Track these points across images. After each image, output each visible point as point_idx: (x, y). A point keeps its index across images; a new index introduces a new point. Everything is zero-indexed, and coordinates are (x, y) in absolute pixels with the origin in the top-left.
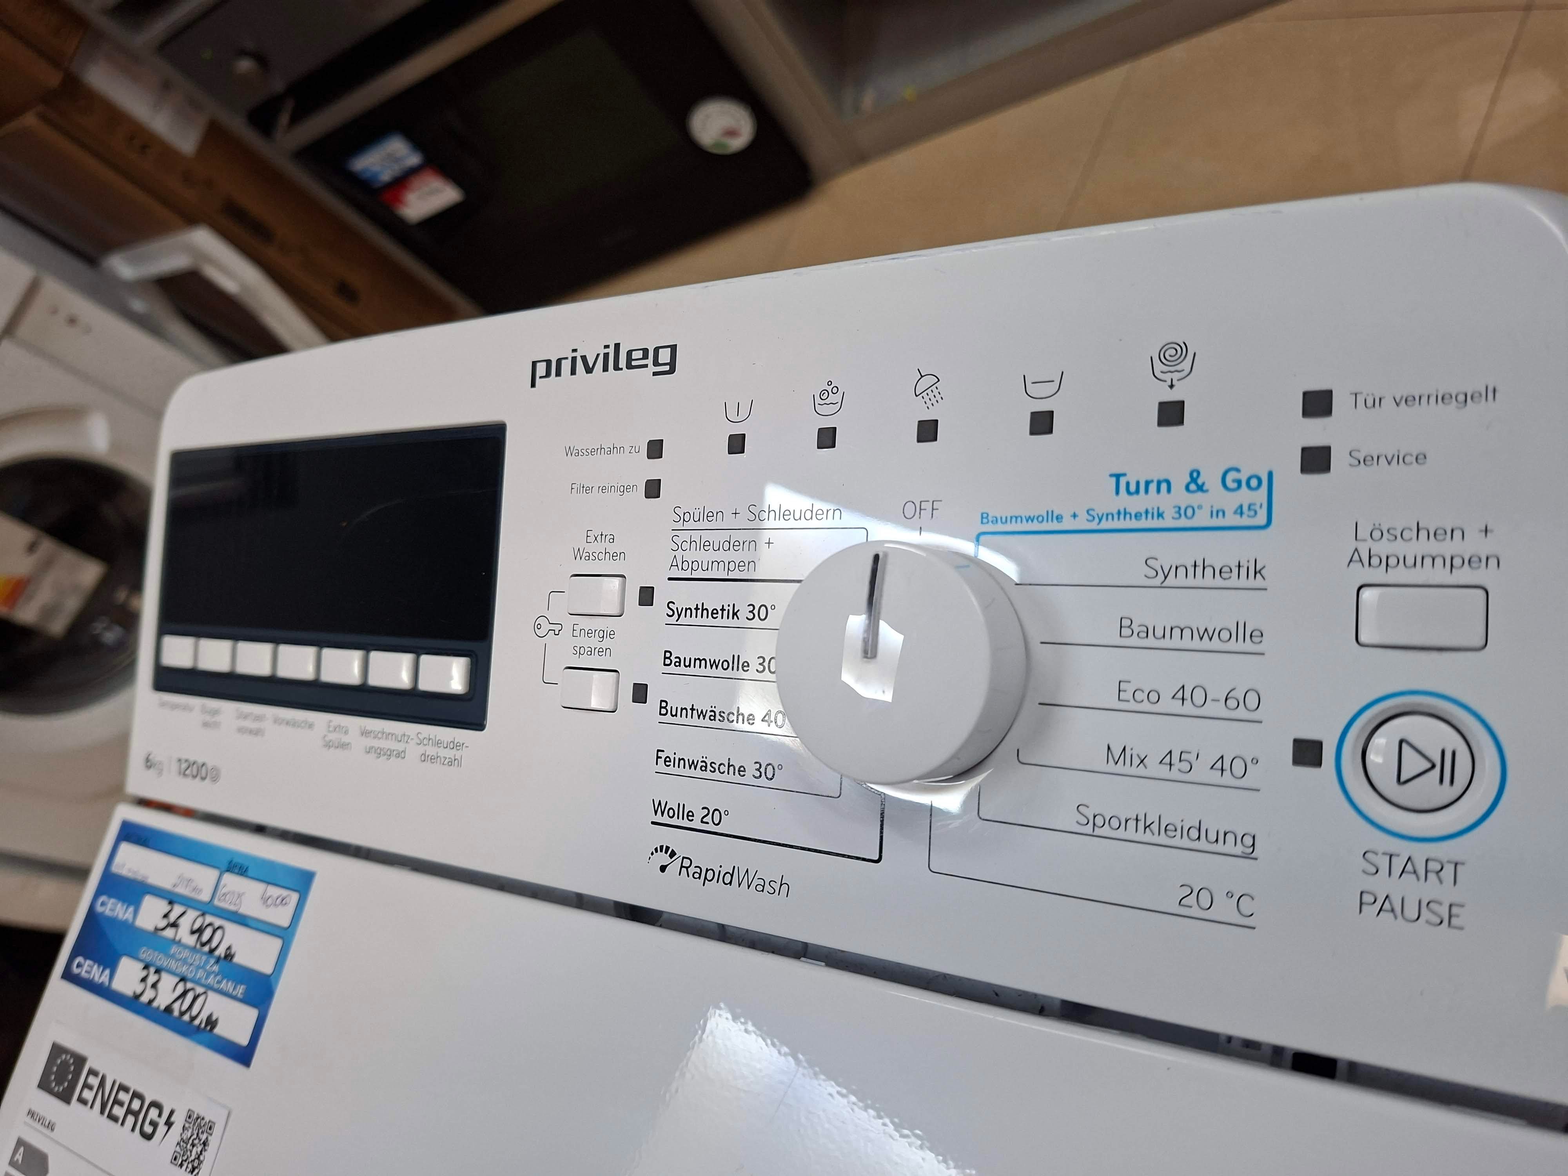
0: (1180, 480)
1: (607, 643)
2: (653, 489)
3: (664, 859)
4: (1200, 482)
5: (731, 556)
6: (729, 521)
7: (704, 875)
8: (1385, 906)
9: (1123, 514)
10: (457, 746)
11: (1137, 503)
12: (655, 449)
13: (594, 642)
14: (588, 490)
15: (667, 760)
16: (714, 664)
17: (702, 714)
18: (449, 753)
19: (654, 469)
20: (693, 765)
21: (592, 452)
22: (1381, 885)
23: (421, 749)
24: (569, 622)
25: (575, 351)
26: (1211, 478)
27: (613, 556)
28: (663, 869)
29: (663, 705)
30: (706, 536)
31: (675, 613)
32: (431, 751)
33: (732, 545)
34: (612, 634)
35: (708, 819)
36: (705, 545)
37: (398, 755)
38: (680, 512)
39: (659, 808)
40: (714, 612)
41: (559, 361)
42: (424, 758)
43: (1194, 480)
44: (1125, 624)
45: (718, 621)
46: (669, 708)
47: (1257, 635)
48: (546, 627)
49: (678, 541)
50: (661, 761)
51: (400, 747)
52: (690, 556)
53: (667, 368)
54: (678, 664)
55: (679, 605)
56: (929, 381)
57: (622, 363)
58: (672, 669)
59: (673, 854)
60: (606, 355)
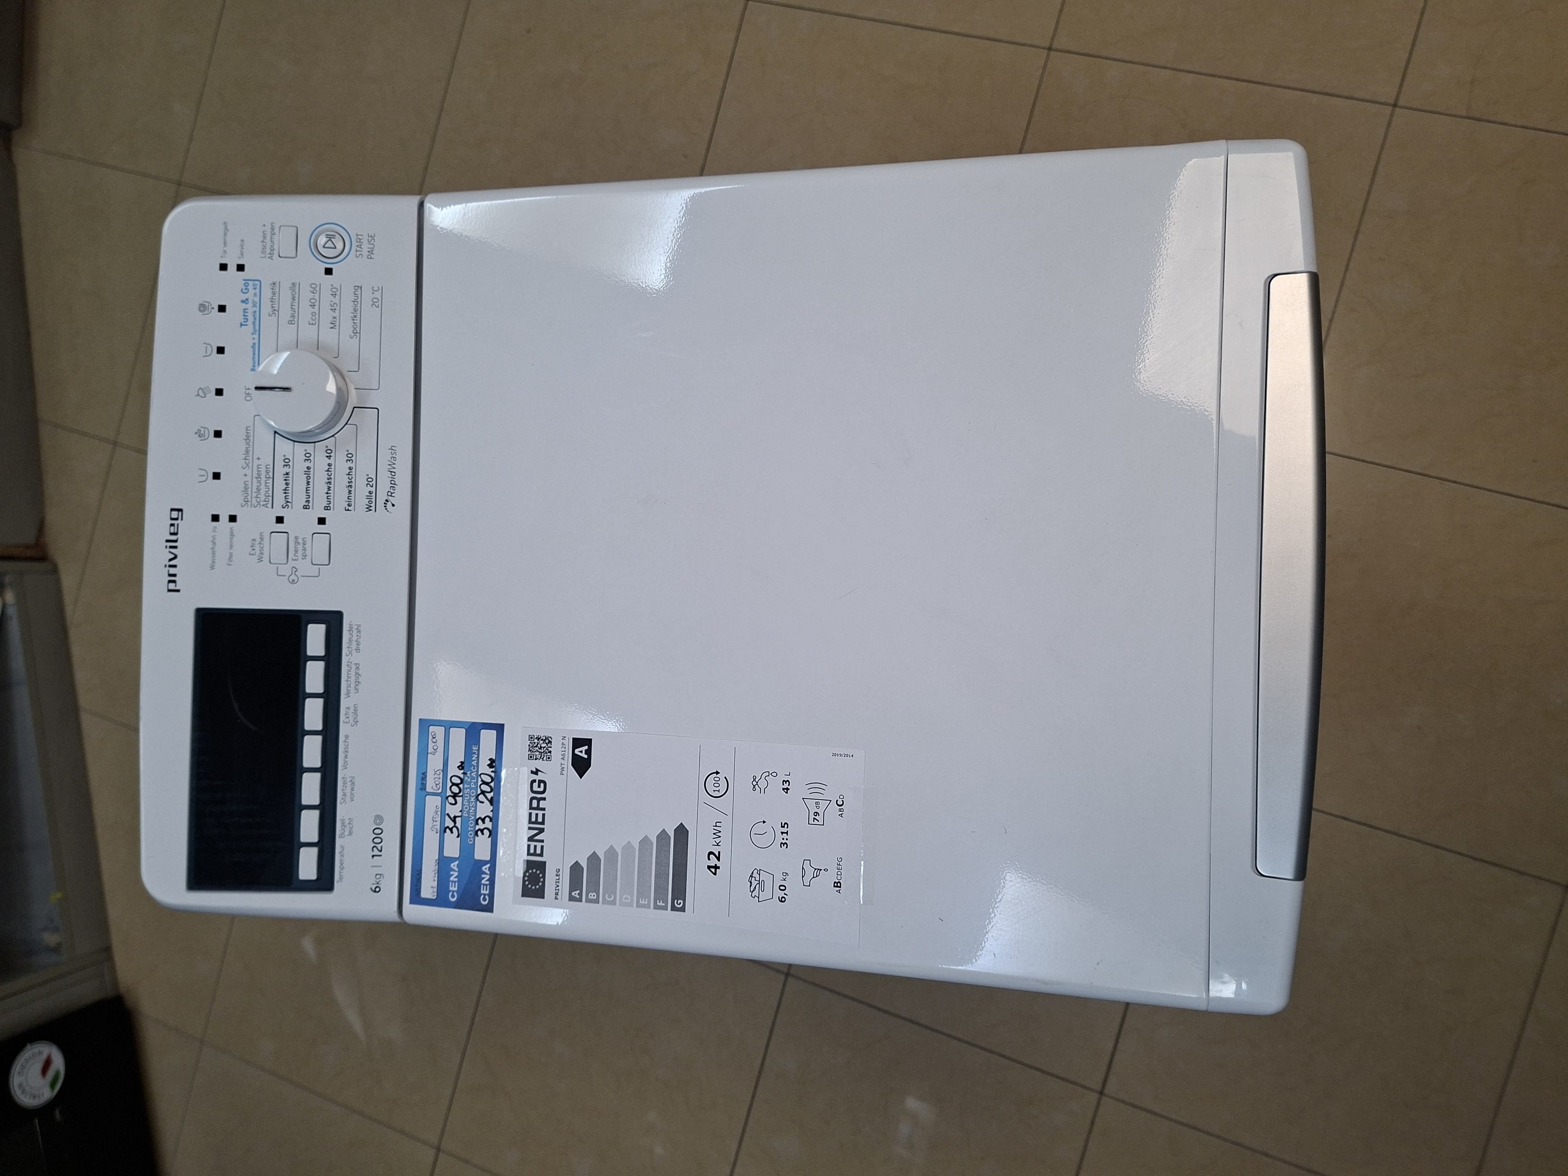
0: (244, 306)
1: (300, 541)
2: (233, 519)
3: (389, 505)
4: (245, 300)
5: (263, 477)
6: (248, 478)
7: (393, 485)
8: (371, 252)
9: (254, 323)
10: (351, 630)
11: (251, 319)
12: (215, 518)
13: (300, 547)
14: (231, 555)
15: (349, 505)
16: (308, 483)
17: (329, 488)
18: (355, 633)
19: (224, 518)
20: (350, 492)
21: (214, 553)
22: (365, 252)
23: (354, 652)
24: (291, 563)
25: (166, 566)
26: (244, 297)
27: (262, 539)
28: (393, 505)
29: (327, 508)
30: (254, 490)
31: (287, 504)
32: (354, 646)
33: (259, 477)
34: (296, 538)
35: (371, 483)
36: (258, 490)
37: (357, 668)
38: (244, 503)
39: (369, 509)
40: (287, 484)
41: (170, 575)
42: (358, 650)
43: (244, 302)
44: (290, 322)
45: (290, 482)
46: (328, 505)
47: (294, 284)
48: (293, 577)
49: (256, 504)
50: (350, 508)
51: (354, 667)
52: (263, 498)
53: (180, 513)
54: (308, 501)
55: (283, 502)
56: (201, 393)
57: (174, 538)
58: (310, 504)
59: (387, 501)
60: (171, 547)
